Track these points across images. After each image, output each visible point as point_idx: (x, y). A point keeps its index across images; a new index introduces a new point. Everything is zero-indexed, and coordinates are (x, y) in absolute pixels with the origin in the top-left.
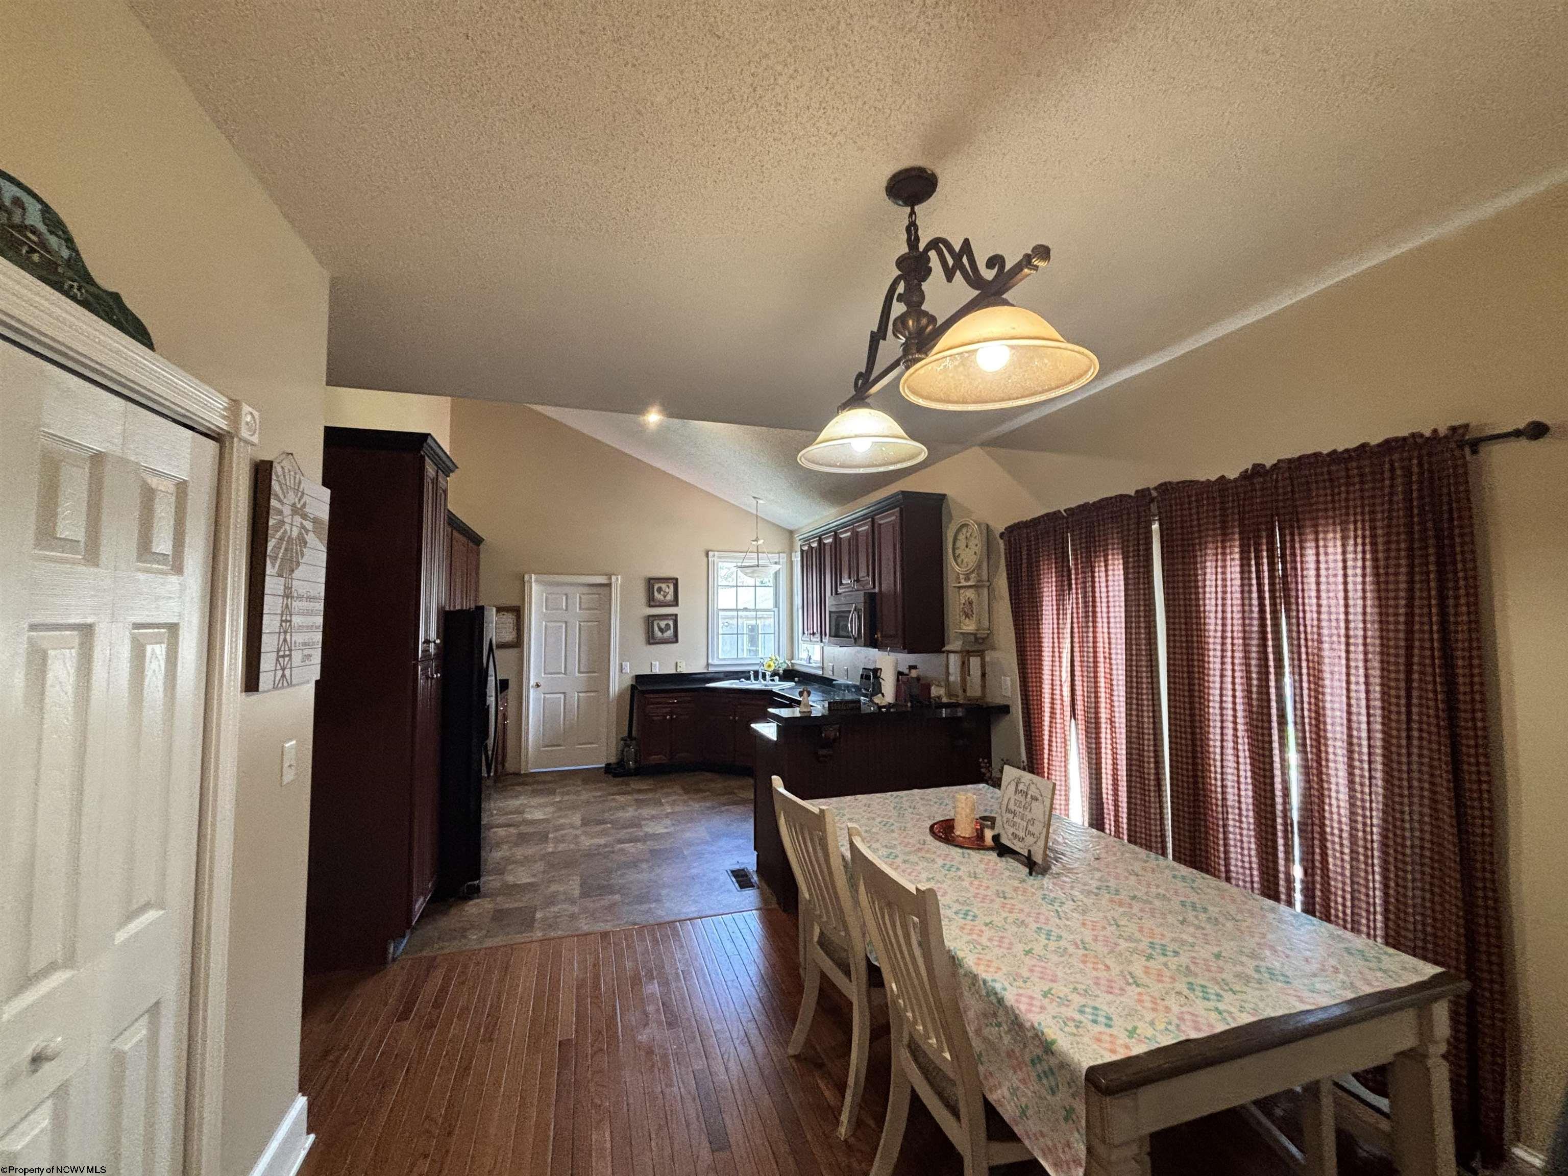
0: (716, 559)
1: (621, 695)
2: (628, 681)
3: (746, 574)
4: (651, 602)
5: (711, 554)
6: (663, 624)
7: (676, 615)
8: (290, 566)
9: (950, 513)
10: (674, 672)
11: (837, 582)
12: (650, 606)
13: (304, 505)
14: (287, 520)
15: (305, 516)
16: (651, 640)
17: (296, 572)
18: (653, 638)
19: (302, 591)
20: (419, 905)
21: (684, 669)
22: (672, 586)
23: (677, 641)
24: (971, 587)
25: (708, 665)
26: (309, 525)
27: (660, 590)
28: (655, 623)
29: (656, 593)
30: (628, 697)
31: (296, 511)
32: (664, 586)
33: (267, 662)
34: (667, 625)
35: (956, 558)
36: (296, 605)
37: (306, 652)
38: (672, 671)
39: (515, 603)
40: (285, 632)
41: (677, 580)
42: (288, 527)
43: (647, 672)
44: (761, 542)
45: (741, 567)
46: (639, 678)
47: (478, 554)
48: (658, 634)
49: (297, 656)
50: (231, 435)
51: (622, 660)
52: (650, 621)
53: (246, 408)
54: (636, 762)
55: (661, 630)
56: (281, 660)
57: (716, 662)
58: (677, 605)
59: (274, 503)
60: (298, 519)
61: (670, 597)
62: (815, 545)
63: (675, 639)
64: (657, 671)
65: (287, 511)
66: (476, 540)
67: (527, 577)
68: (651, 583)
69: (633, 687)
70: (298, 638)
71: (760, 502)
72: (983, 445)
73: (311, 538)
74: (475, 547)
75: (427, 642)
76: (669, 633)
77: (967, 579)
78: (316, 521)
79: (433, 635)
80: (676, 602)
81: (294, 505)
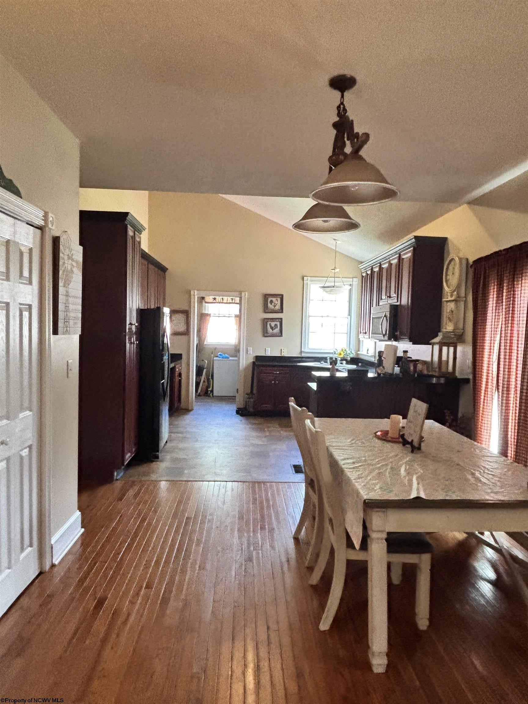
0: (309, 282)
1: (246, 369)
2: (251, 360)
3: (327, 292)
4: (266, 309)
5: (305, 278)
6: (273, 324)
7: (281, 319)
8: (67, 283)
9: (448, 251)
10: (279, 355)
11: (379, 299)
12: (265, 312)
13: (72, 255)
14: (66, 262)
15: (73, 260)
16: (265, 334)
17: (70, 285)
18: (267, 333)
19: (73, 294)
20: (128, 456)
21: (286, 354)
22: (279, 300)
23: (281, 336)
24: (453, 301)
25: (301, 352)
26: (74, 264)
27: (271, 302)
28: (268, 323)
29: (269, 304)
30: (251, 369)
31: (69, 258)
32: (274, 299)
33: (61, 324)
34: (276, 325)
35: (447, 281)
36: (71, 300)
37: (75, 321)
38: (278, 354)
39: (186, 308)
40: (67, 312)
41: (282, 295)
42: (66, 265)
43: (263, 354)
44: (337, 270)
45: (324, 287)
46: (258, 358)
47: (164, 278)
48: (270, 330)
49: (71, 323)
50: (44, 226)
51: (247, 345)
52: (265, 322)
53: (50, 215)
54: (254, 408)
55: (272, 328)
56: (66, 323)
57: (306, 350)
58: (282, 312)
59: (61, 255)
60: (70, 261)
61: (278, 307)
62: (369, 272)
63: (281, 334)
64: (269, 353)
65: (66, 257)
66: (163, 269)
67: (192, 292)
68: (266, 297)
69: (254, 363)
70: (72, 315)
71: (338, 242)
72: (469, 203)
73: (75, 270)
74: (162, 273)
75: (131, 324)
76: (277, 330)
77: (452, 296)
78: (77, 262)
79: (134, 321)
80: (281, 310)
81: (68, 255)
